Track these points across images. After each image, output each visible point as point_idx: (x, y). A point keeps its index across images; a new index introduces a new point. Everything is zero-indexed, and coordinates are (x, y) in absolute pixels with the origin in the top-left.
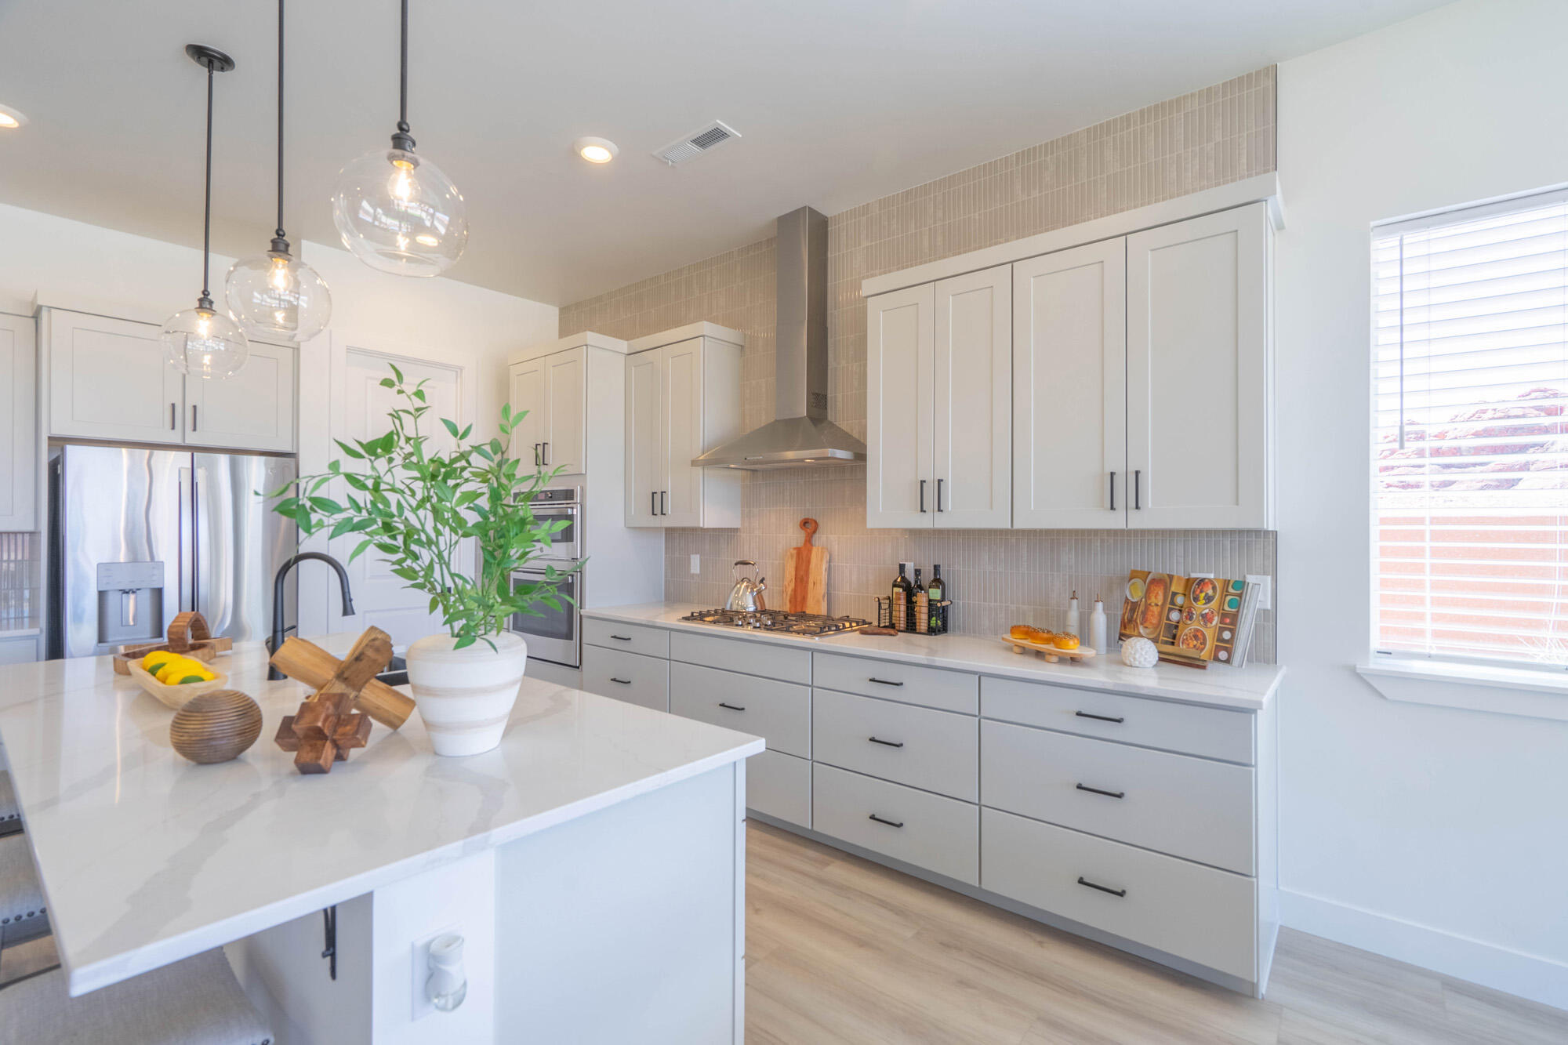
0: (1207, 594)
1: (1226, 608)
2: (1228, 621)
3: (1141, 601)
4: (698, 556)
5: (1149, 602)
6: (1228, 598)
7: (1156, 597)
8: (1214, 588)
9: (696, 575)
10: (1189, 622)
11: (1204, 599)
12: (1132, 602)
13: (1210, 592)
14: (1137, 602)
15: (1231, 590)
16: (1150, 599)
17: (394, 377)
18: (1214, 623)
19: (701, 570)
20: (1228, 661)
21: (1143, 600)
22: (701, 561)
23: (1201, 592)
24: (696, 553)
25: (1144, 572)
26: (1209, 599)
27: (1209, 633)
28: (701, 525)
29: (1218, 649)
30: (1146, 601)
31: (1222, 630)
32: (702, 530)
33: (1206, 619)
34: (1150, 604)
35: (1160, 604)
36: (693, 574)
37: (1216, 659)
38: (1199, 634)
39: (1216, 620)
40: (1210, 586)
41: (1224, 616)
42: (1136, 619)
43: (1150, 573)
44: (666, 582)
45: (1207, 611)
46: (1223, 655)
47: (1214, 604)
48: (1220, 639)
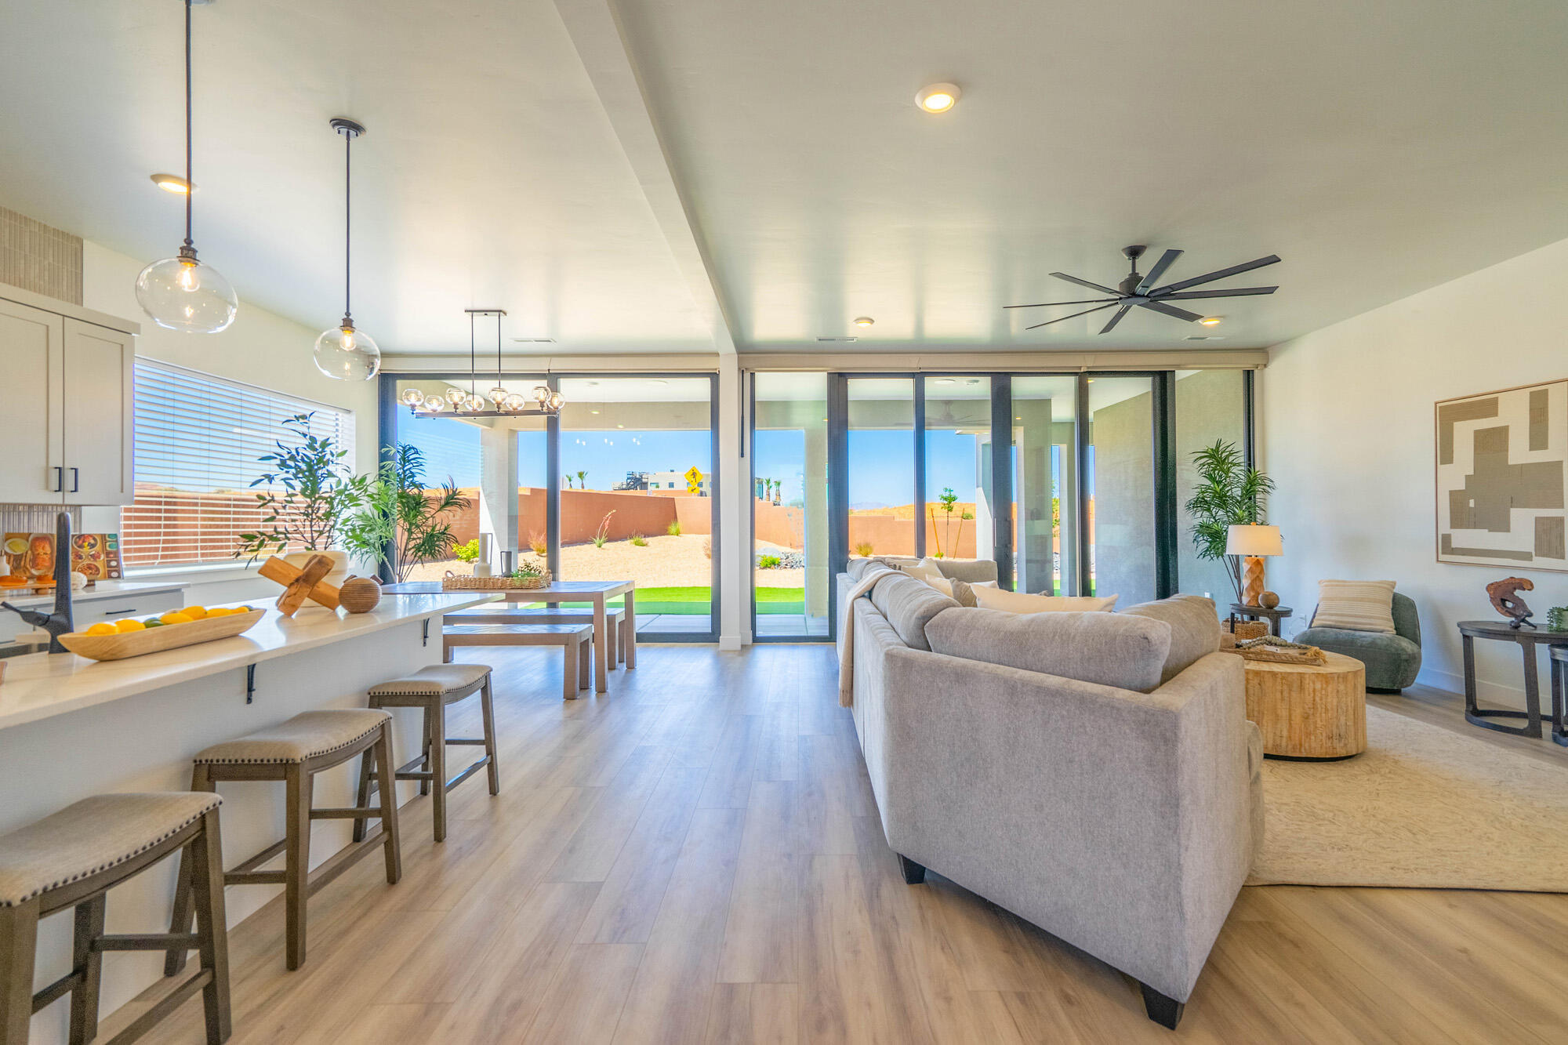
0: (89, 543)
1: (108, 549)
2: (112, 556)
3: (27, 553)
5: (37, 553)
6: (108, 544)
7: (43, 548)
8: (94, 539)
10: (80, 561)
11: (88, 545)
12: (14, 555)
13: (92, 542)
14: (22, 554)
15: (108, 539)
16: (37, 550)
18: (102, 558)
20: (119, 577)
21: (29, 552)
23: (84, 542)
25: (24, 534)
26: (92, 546)
27: (100, 564)
29: (109, 572)
30: (33, 552)
31: (109, 562)
33: (95, 557)
34: (38, 554)
35: (49, 552)
37: (110, 577)
38: (92, 566)
39: (102, 557)
40: (91, 538)
41: (108, 554)
42: (25, 566)
43: (31, 534)
45: (93, 553)
46: (114, 574)
47: (98, 547)
48: (109, 566)
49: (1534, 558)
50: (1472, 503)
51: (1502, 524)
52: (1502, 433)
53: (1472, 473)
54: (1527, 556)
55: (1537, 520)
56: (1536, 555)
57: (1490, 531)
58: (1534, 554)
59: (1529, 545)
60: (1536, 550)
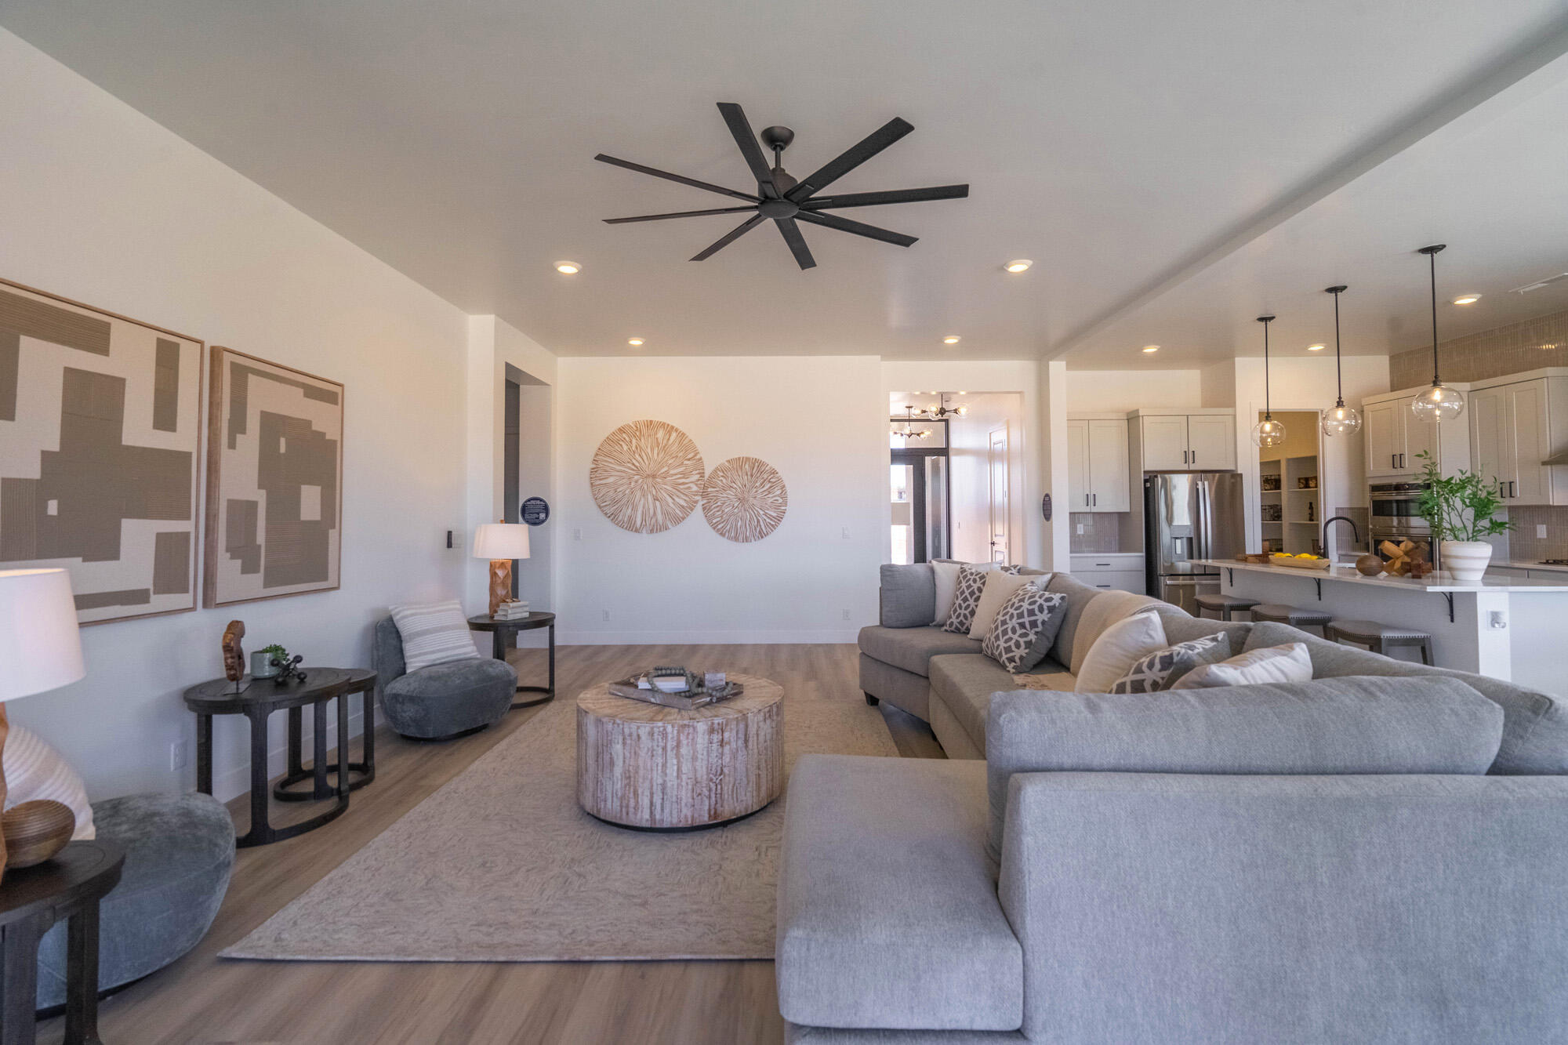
4: (1545, 526)
9: (1544, 539)
17: (1423, 453)
19: (1548, 535)
22: (1547, 529)
24: (1543, 524)
28: (1551, 503)
32: (1554, 507)
36: (1540, 539)
44: (1510, 544)
49: (153, 598)
50: (53, 507)
51: (107, 548)
52: (115, 387)
53: (55, 447)
54: (140, 597)
55: (159, 536)
56: (155, 593)
57: (84, 561)
58: (151, 592)
59: (145, 580)
60: (155, 585)
